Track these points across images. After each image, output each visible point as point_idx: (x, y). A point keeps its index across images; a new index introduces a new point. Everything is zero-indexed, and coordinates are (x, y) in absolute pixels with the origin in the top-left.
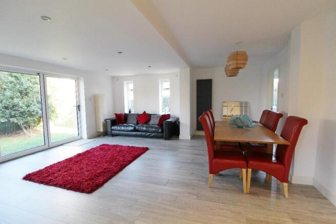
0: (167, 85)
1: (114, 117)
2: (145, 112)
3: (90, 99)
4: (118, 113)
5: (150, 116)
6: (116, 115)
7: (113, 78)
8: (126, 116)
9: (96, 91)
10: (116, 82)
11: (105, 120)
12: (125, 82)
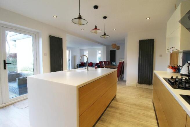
0: (100, 52)
1: (80, 63)
2: (91, 62)
3: (73, 57)
4: (82, 62)
5: (93, 63)
6: (81, 63)
7: (81, 49)
8: (85, 63)
9: (75, 54)
10: (82, 51)
11: (78, 65)
12: (85, 51)
